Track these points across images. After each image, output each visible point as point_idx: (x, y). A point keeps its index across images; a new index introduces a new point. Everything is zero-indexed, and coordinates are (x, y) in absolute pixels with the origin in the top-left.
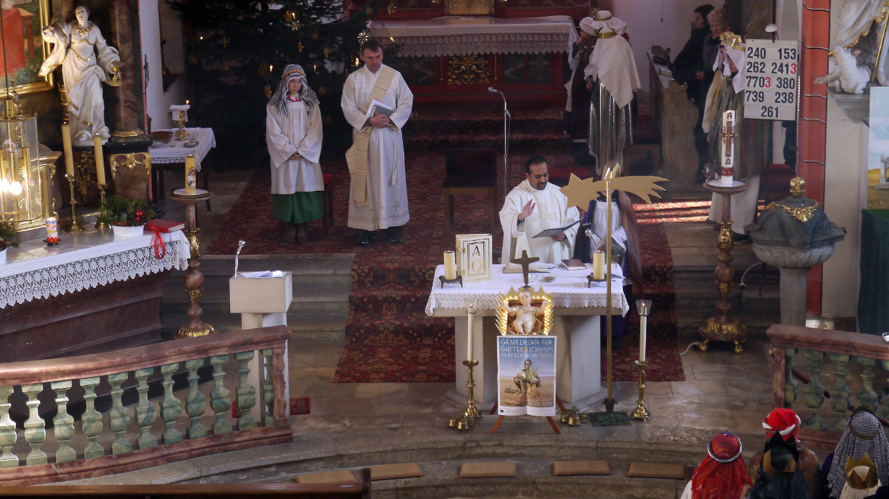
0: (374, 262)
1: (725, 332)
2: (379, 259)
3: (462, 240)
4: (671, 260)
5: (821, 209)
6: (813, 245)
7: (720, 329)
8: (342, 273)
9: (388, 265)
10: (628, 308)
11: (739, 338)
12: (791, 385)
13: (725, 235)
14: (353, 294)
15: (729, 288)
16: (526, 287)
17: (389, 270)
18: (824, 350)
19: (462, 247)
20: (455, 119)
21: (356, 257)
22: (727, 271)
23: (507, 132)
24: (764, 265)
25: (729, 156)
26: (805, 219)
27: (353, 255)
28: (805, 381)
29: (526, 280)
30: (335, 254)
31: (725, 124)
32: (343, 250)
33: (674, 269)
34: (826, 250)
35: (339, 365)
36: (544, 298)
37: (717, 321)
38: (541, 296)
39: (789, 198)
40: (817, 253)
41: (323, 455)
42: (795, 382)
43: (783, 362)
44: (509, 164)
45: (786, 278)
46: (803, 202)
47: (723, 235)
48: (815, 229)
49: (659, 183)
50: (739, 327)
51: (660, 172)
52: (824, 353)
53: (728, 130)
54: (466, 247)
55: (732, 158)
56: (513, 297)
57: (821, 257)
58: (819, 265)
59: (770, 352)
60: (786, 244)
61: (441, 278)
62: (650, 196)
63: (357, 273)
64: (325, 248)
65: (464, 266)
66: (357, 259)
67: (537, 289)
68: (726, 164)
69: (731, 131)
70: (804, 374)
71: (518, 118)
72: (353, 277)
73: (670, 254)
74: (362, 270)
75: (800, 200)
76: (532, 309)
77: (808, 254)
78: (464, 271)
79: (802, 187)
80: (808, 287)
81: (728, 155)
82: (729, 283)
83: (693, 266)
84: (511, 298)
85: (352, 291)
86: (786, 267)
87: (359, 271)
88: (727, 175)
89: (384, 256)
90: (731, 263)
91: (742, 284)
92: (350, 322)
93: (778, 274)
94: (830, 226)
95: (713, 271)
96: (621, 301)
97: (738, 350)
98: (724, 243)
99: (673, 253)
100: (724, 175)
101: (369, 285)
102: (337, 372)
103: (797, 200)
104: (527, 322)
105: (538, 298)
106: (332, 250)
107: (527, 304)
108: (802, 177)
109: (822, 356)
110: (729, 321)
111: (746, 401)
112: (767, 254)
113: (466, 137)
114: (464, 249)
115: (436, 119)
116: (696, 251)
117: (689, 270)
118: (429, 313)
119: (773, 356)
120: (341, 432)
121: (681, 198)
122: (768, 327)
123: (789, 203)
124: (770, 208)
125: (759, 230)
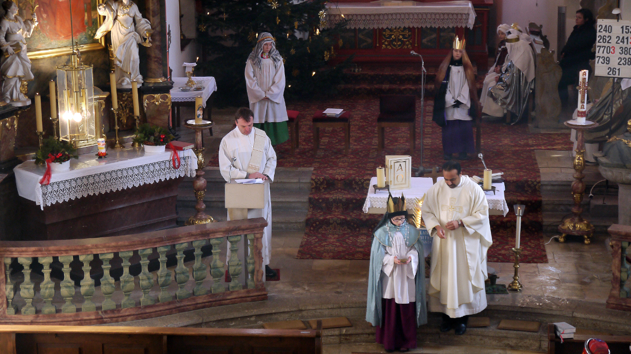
0: (327, 174)
1: (578, 229)
2: (330, 172)
3: (390, 160)
4: (539, 176)
7: (574, 227)
8: (304, 181)
9: (337, 176)
10: (508, 210)
11: (588, 233)
12: (625, 268)
13: (579, 159)
14: (311, 196)
15: (581, 198)
17: (337, 180)
20: (386, 73)
21: (314, 170)
22: (580, 185)
23: (424, 84)
24: (607, 181)
25: (584, 102)
27: (312, 169)
30: (299, 168)
31: (581, 80)
32: (305, 165)
33: (542, 183)
35: (301, 246)
37: (572, 221)
39: (627, 134)
41: (288, 310)
42: (628, 265)
43: (620, 251)
44: (425, 106)
45: (622, 191)
50: (588, 225)
51: (533, 113)
53: (583, 84)
54: (393, 164)
59: (610, 244)
60: (624, 166)
61: (374, 186)
63: (315, 181)
64: (292, 164)
65: (391, 178)
66: (315, 172)
68: (581, 108)
69: (585, 86)
71: (431, 74)
72: (312, 184)
73: (539, 172)
74: (319, 180)
78: (391, 181)
81: (582, 102)
82: (581, 193)
83: (555, 181)
85: (311, 194)
86: (623, 183)
87: (316, 180)
88: (582, 116)
89: (334, 170)
90: (583, 180)
91: (591, 195)
92: (309, 216)
93: (617, 188)
95: (570, 185)
96: (503, 205)
97: (586, 242)
98: (578, 165)
99: (541, 171)
100: (579, 116)
101: (323, 190)
102: (299, 251)
106: (297, 165)
110: (581, 221)
111: (593, 279)
112: (610, 174)
113: (394, 86)
114: (391, 166)
115: (373, 73)
116: (558, 170)
117: (552, 183)
118: (365, 211)
119: (612, 246)
120: (302, 294)
121: (548, 132)
122: (609, 226)
123: (626, 137)
124: (612, 141)
125: (603, 156)
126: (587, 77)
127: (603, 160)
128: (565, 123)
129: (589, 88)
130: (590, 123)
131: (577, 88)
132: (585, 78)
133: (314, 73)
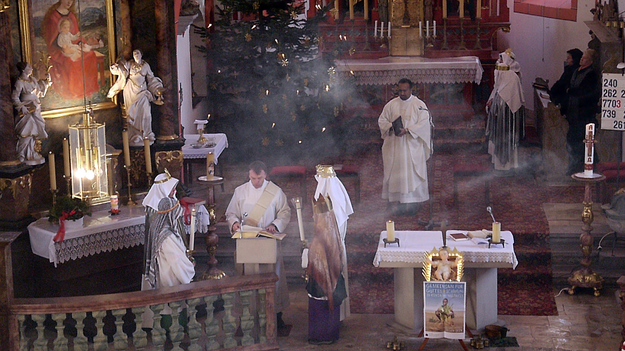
1: (587, 281)
4: (548, 229)
7: (584, 279)
10: (517, 263)
11: (597, 285)
13: (587, 212)
15: (590, 250)
16: (445, 247)
22: (589, 238)
24: (616, 233)
29: (445, 243)
31: (587, 133)
33: (550, 236)
36: (457, 255)
37: (581, 273)
38: (455, 254)
44: (434, 160)
47: (586, 212)
50: (597, 278)
53: (589, 137)
55: (592, 157)
59: (620, 296)
67: (452, 249)
68: (588, 161)
69: (591, 139)
73: (548, 225)
76: (449, 262)
81: (590, 155)
82: (590, 246)
83: (564, 234)
84: (434, 255)
88: (589, 169)
90: (591, 232)
91: (600, 247)
95: (579, 238)
96: (512, 258)
97: (596, 294)
98: (586, 217)
100: (586, 169)
104: (445, 272)
105: (453, 255)
107: (445, 259)
110: (590, 273)
111: (602, 331)
112: (618, 226)
116: (566, 223)
117: (561, 236)
118: (376, 265)
119: (621, 298)
121: (556, 186)
122: (619, 278)
124: (620, 194)
125: (611, 209)
126: (593, 130)
127: (611, 212)
128: (572, 176)
129: (596, 141)
130: (598, 176)
131: (584, 141)
132: (592, 132)
133: (324, 129)
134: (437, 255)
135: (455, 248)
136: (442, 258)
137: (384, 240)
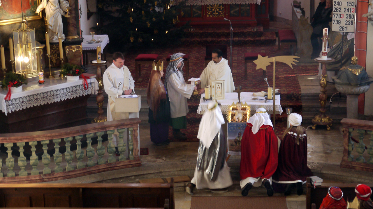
1: (323, 121)
4: (300, 91)
5: (365, 70)
6: (361, 85)
7: (321, 120)
10: (282, 111)
11: (329, 124)
12: (351, 144)
13: (323, 80)
15: (325, 103)
16: (239, 102)
18: (365, 129)
19: (212, 85)
20: (210, 31)
22: (324, 96)
23: (232, 37)
24: (340, 93)
25: (326, 47)
26: (358, 74)
28: (357, 142)
29: (239, 99)
31: (324, 34)
33: (302, 95)
34: (366, 87)
36: (247, 107)
37: (320, 116)
38: (245, 106)
39: (351, 65)
40: (362, 88)
41: (154, 172)
42: (353, 142)
43: (348, 134)
44: (233, 50)
45: (348, 98)
46: (357, 67)
48: (362, 78)
49: (295, 59)
50: (329, 119)
51: (296, 54)
52: (365, 131)
54: (214, 85)
56: (234, 106)
57: (364, 91)
58: (364, 93)
59: (342, 130)
60: (349, 84)
62: (292, 64)
65: (213, 93)
68: (324, 50)
69: (326, 37)
70: (356, 139)
71: (236, 31)
73: (300, 88)
75: (355, 66)
76: (242, 111)
77: (359, 89)
78: (213, 95)
79: (357, 60)
80: (359, 102)
82: (325, 101)
83: (310, 94)
84: (233, 107)
86: (349, 94)
88: (325, 55)
90: (326, 93)
91: (331, 101)
93: (346, 97)
94: (368, 77)
95: (318, 96)
96: (279, 108)
97: (328, 129)
98: (323, 84)
99: (301, 88)
100: (323, 55)
103: (354, 66)
104: (240, 117)
105: (244, 107)
107: (240, 109)
108: (357, 56)
109: (364, 132)
110: (325, 117)
111: (332, 151)
112: (341, 89)
113: (215, 39)
114: (213, 86)
115: (202, 31)
116: (311, 87)
117: (308, 95)
118: (198, 113)
119: (343, 131)
120: (161, 163)
121: (305, 65)
122: (341, 119)
123: (351, 67)
124: (343, 70)
125: (338, 79)
127: (337, 81)
128: (315, 59)
129: (329, 38)
130: (330, 59)
131: (322, 38)
132: (326, 33)
133: (167, 32)
134: (235, 107)
135: (246, 103)
136: (238, 108)
137: (204, 98)
